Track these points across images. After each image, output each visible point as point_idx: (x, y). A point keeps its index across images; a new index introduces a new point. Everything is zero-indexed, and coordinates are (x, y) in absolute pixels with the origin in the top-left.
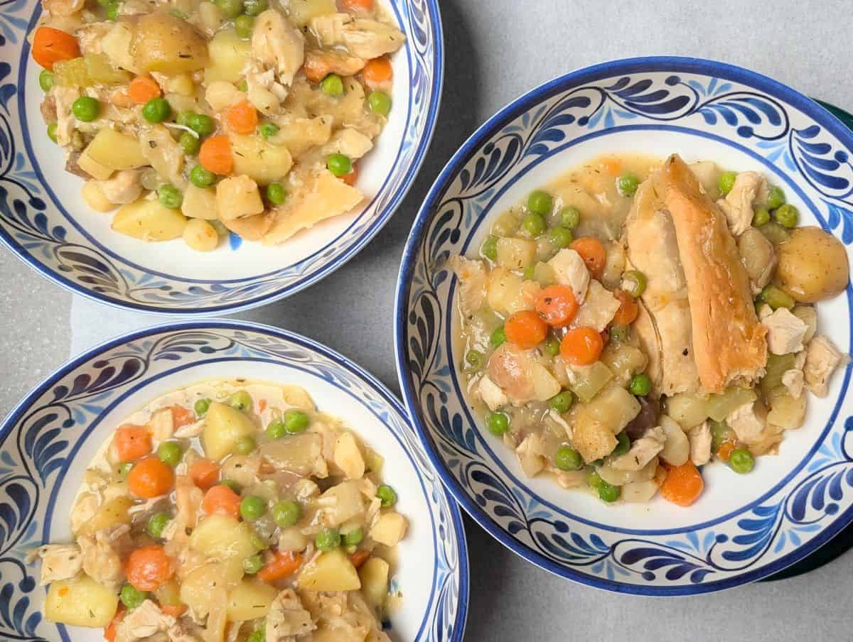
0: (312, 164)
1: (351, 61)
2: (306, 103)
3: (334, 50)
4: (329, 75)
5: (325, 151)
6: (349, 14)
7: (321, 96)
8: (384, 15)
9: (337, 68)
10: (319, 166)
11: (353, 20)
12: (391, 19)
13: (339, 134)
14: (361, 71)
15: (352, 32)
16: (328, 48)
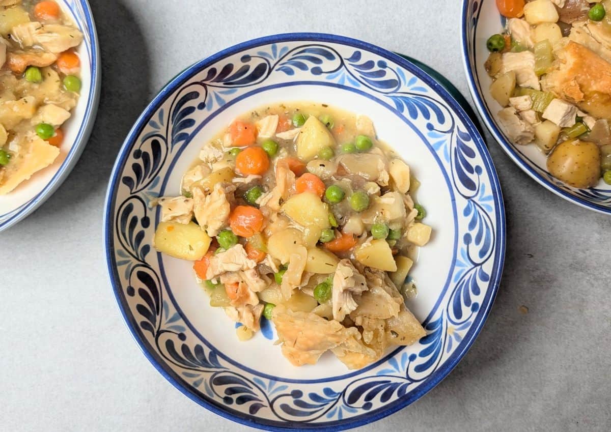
0: (26, 132)
1: (46, 56)
2: (13, 90)
3: (33, 49)
4: (28, 67)
5: (33, 122)
6: (40, 22)
7: (24, 83)
8: (68, 21)
9: (34, 62)
10: (31, 134)
11: (43, 26)
12: (73, 24)
13: (41, 109)
14: (55, 63)
15: (41, 35)
16: (28, 49)
